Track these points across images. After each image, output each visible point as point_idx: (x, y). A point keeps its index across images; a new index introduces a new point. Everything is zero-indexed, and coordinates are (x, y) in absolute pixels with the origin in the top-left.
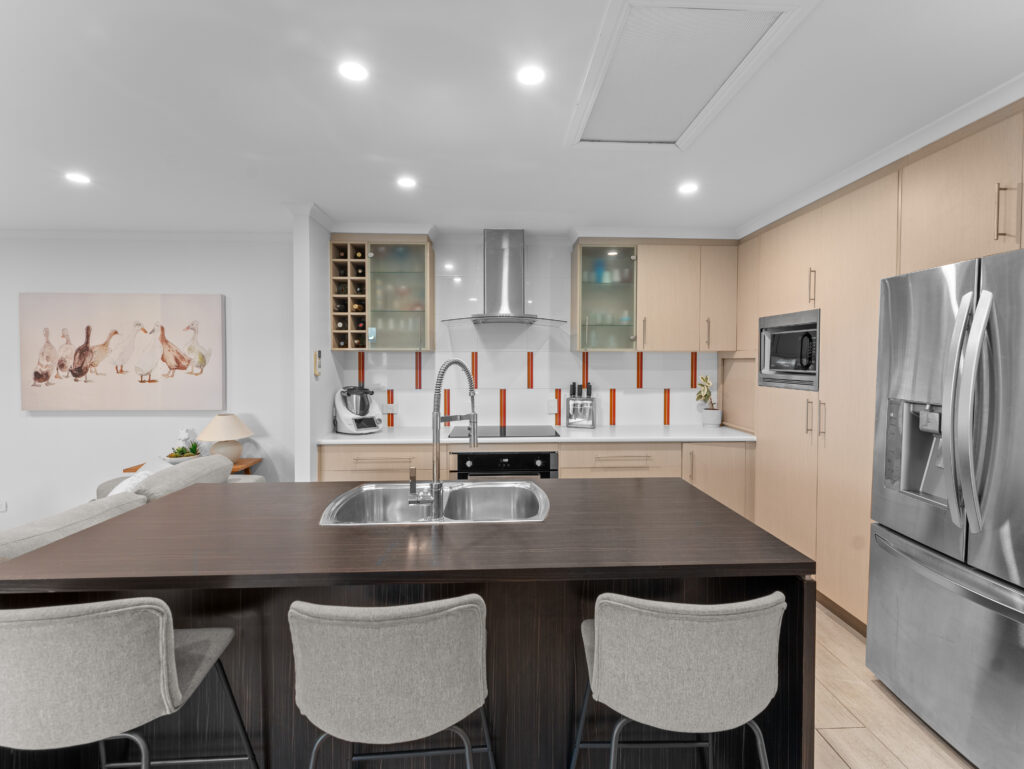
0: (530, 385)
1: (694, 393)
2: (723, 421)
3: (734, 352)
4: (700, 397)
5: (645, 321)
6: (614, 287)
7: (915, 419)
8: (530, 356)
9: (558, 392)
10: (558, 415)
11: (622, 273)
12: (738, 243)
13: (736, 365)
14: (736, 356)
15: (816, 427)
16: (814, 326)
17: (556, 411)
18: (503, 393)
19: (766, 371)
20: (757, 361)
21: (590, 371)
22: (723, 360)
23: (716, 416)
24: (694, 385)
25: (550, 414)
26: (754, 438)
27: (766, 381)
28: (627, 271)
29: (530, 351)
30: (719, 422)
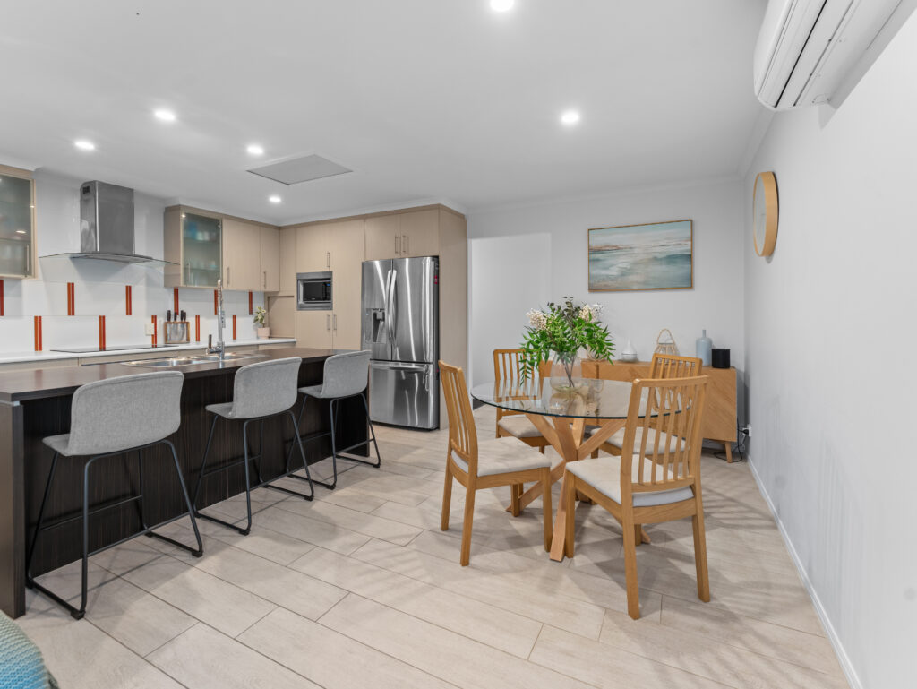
0: (129, 312)
1: (252, 319)
2: (270, 334)
3: (278, 292)
4: (256, 320)
5: (228, 269)
6: (204, 243)
7: (375, 315)
8: (129, 289)
9: (154, 319)
10: (154, 337)
11: (210, 235)
12: (280, 228)
13: (278, 300)
14: (279, 295)
15: (332, 327)
16: (330, 279)
17: (153, 333)
18: (102, 319)
19: (301, 302)
20: (296, 297)
21: (180, 303)
22: (269, 298)
23: (265, 331)
24: (251, 313)
25: (147, 335)
26: (295, 340)
27: (301, 308)
28: (214, 234)
29: (129, 285)
30: (268, 335)
